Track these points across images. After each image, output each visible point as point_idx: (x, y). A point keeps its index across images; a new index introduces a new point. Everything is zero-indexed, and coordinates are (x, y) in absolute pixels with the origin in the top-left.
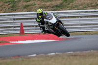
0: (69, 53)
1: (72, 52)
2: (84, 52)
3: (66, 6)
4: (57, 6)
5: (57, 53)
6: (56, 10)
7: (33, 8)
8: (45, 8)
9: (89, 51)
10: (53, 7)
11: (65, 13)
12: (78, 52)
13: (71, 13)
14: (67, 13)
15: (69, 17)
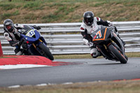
0: (68, 83)
1: (71, 83)
2: (89, 83)
3: (63, 17)
4: (50, 17)
5: (50, 84)
6: (49, 22)
7: (15, 19)
8: (34, 19)
9: (96, 82)
10: (44, 18)
11: (61, 26)
12: (80, 83)
13: (70, 26)
14: (65, 26)
15: (67, 33)
